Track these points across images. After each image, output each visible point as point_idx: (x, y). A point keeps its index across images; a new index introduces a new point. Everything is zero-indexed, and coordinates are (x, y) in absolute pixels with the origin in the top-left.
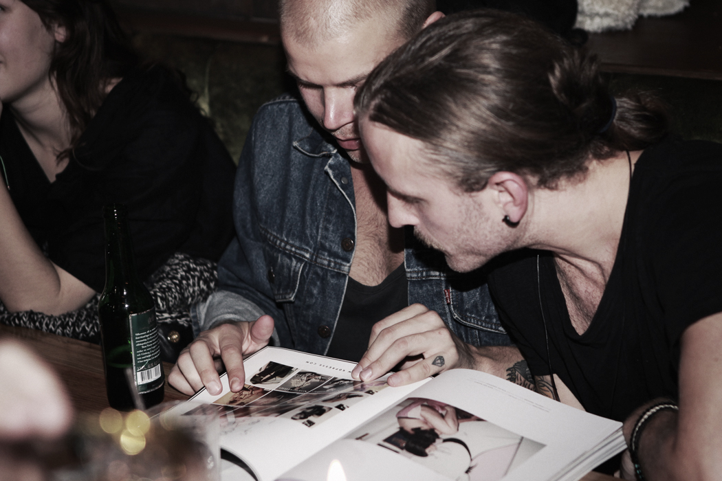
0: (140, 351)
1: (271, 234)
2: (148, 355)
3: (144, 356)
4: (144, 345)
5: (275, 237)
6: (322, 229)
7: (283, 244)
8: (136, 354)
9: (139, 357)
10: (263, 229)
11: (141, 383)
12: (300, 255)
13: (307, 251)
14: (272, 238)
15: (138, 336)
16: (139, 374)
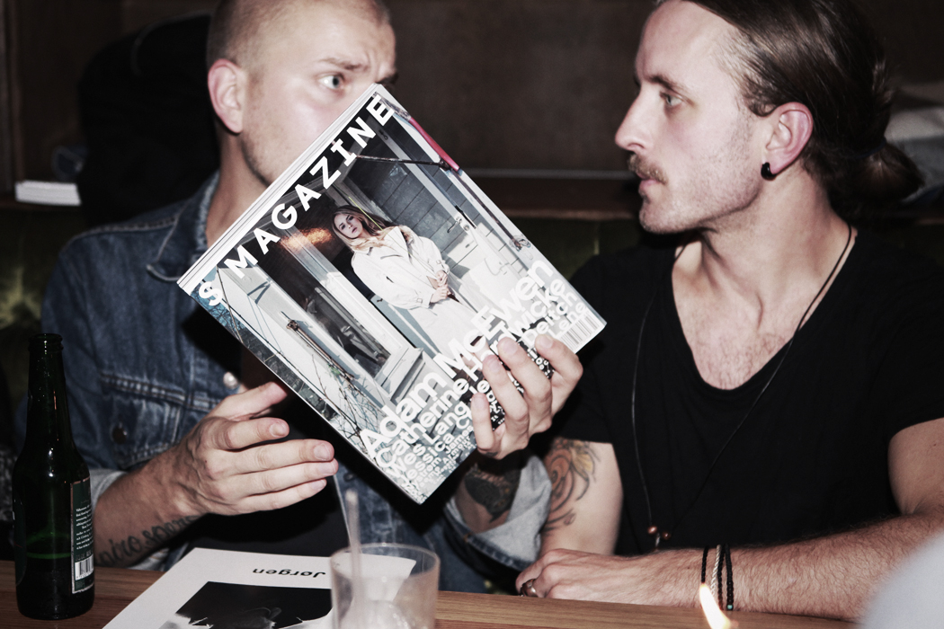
0: (81, 533)
1: (123, 380)
2: (87, 538)
3: (83, 540)
4: (85, 525)
5: (129, 382)
6: (195, 365)
7: (146, 388)
8: (76, 537)
9: (78, 541)
10: (109, 376)
11: (79, 578)
12: (173, 398)
13: (180, 393)
14: (126, 384)
15: (79, 513)
16: (77, 564)
